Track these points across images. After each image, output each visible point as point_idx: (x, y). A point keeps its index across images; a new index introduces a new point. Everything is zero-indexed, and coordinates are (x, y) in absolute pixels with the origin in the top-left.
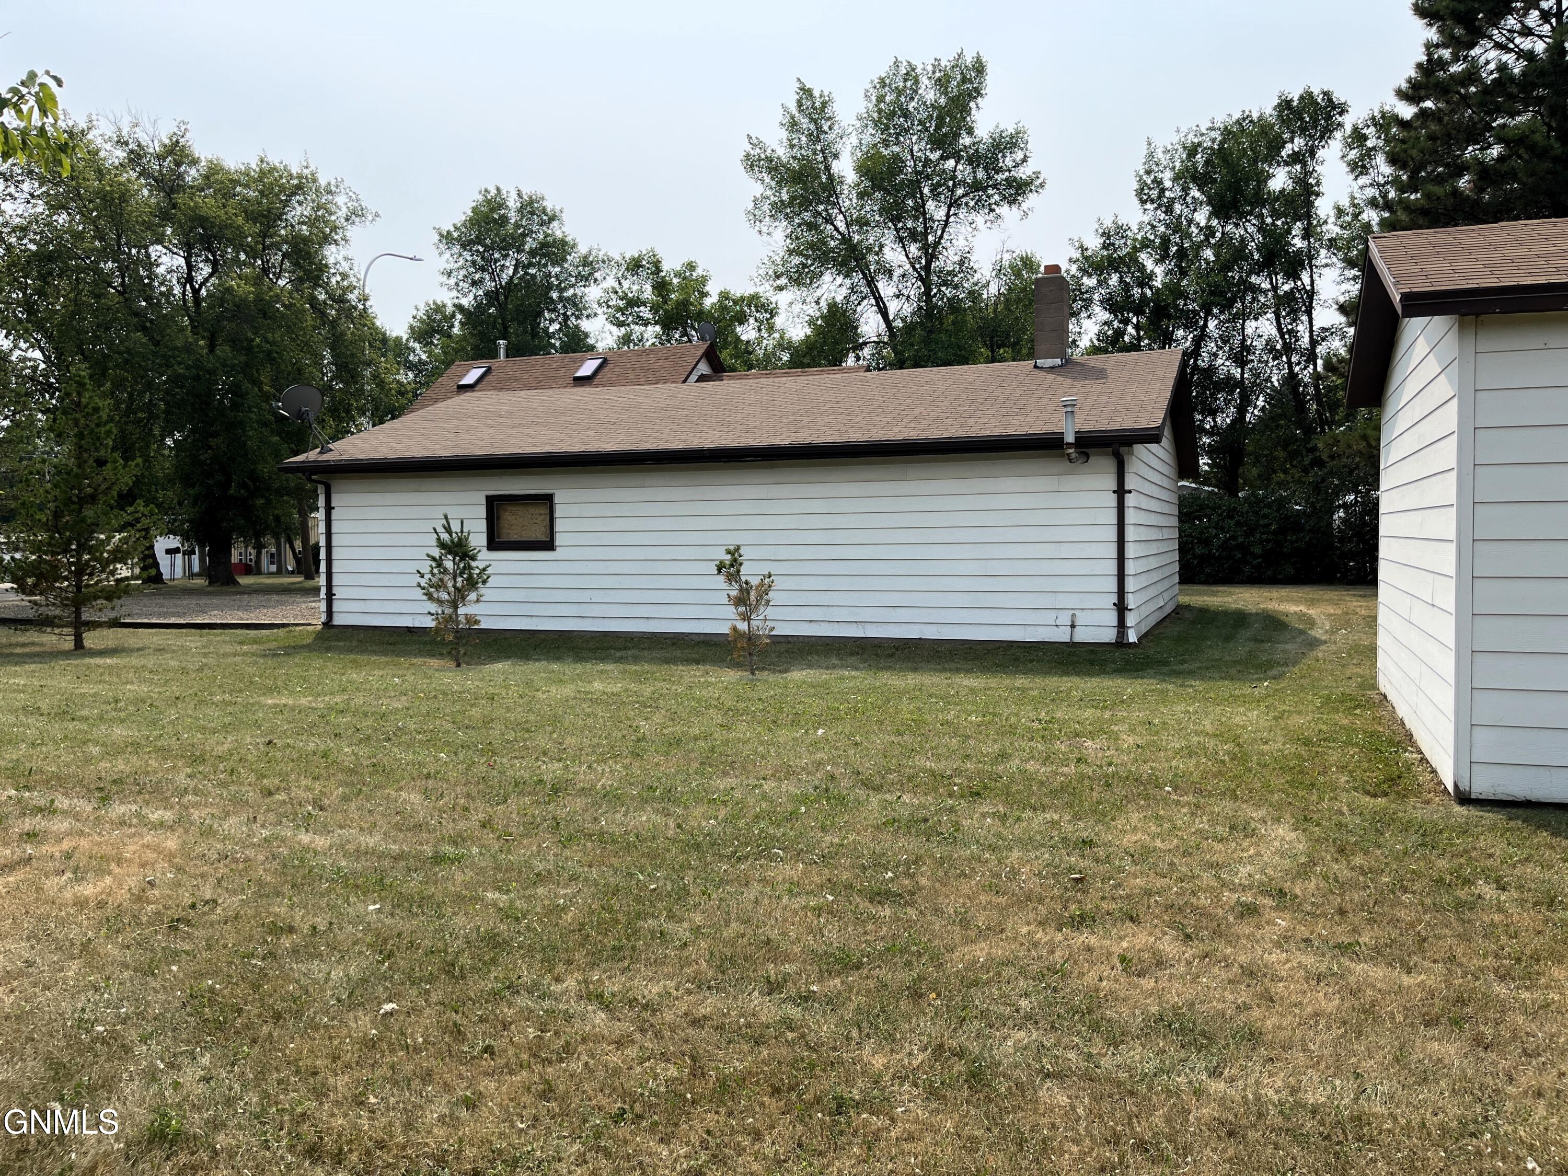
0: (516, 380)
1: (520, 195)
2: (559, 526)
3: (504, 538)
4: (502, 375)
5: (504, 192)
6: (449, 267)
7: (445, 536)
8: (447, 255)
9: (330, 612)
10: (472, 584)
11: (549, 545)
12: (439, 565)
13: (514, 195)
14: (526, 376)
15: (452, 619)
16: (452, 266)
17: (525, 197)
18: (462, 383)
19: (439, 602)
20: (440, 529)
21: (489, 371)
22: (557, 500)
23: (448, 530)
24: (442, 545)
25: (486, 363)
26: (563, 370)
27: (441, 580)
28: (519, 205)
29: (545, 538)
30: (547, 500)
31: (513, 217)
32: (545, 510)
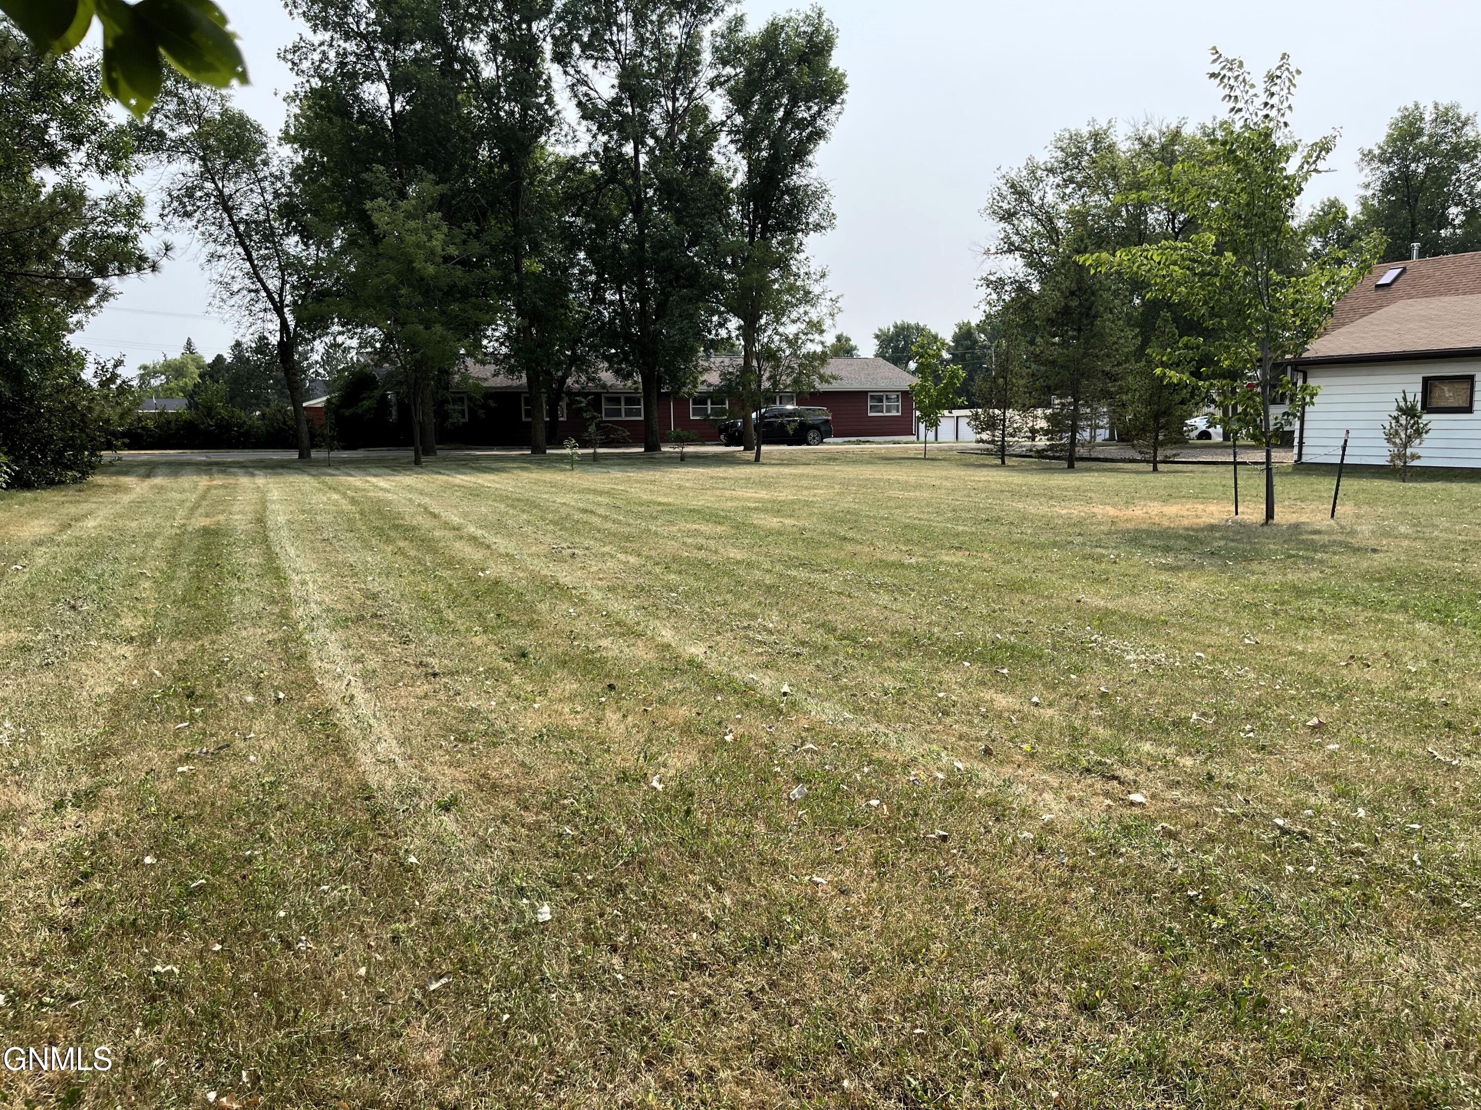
0: (1429, 277)
1: (1436, 108)
2: (1477, 396)
3: (1434, 405)
4: (1416, 274)
5: (1421, 107)
6: (1367, 180)
7: (1402, 404)
8: (1367, 170)
9: (1300, 454)
10: (1419, 433)
11: (1469, 410)
12: (1398, 422)
13: (1431, 108)
14: (1438, 273)
15: (1402, 456)
16: (1369, 179)
17: (1440, 108)
18: (1380, 283)
19: (1394, 443)
20: (1400, 400)
21: (1404, 270)
22: (1476, 379)
23: (1405, 399)
24: (1400, 409)
25: (1402, 264)
26: (1473, 267)
27: (1397, 431)
28: (1434, 116)
29: (1466, 405)
30: (1471, 379)
31: (1428, 128)
32: (1466, 386)
